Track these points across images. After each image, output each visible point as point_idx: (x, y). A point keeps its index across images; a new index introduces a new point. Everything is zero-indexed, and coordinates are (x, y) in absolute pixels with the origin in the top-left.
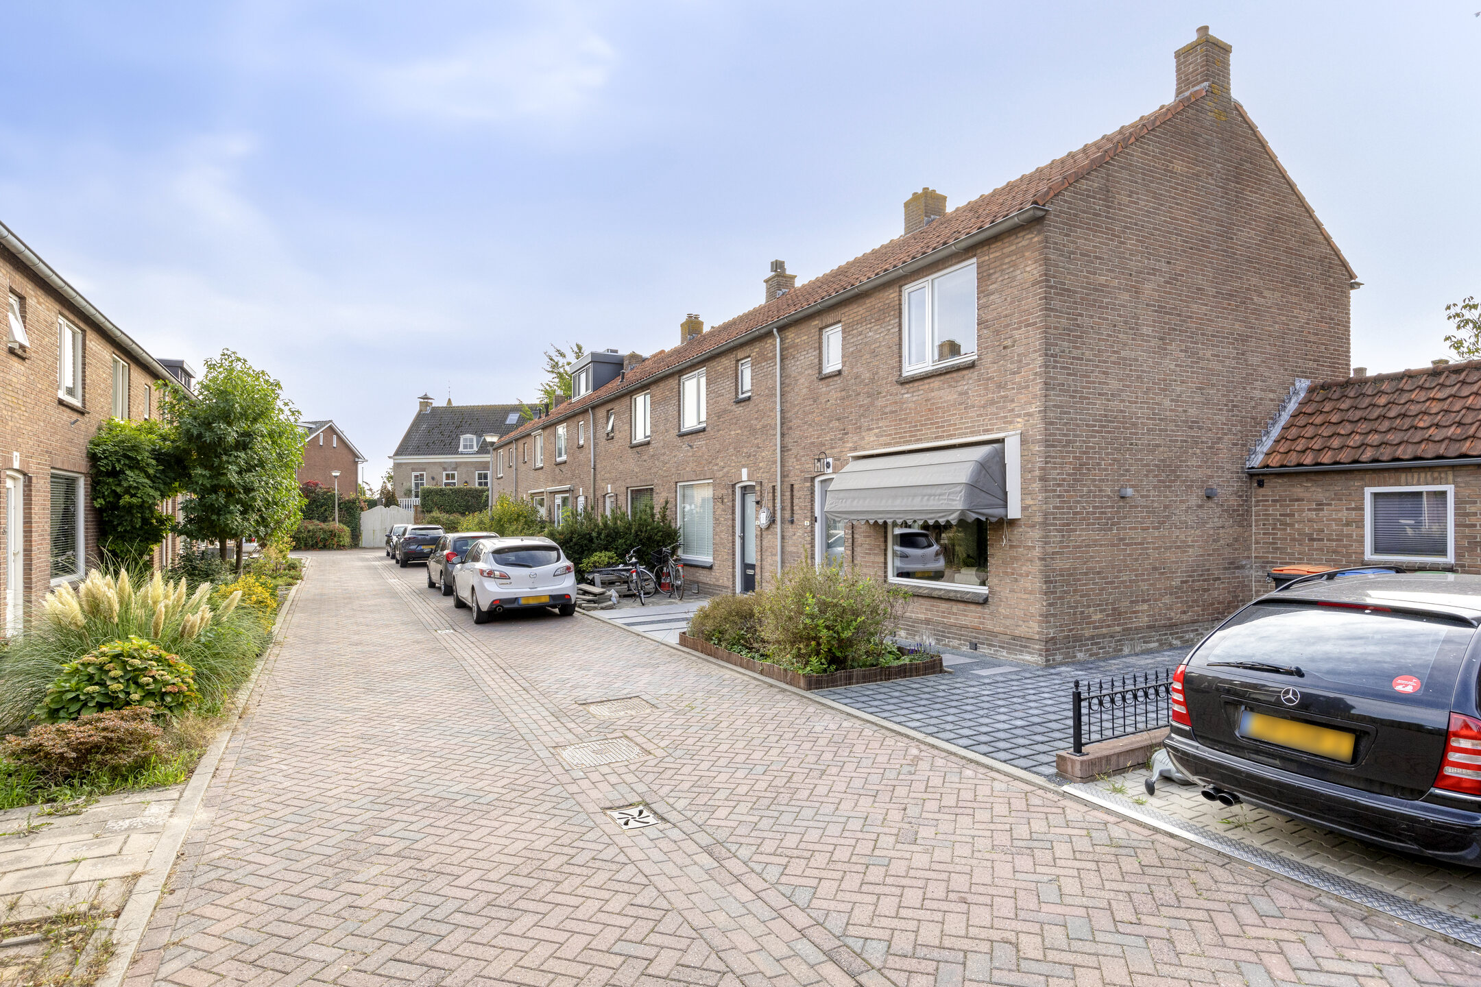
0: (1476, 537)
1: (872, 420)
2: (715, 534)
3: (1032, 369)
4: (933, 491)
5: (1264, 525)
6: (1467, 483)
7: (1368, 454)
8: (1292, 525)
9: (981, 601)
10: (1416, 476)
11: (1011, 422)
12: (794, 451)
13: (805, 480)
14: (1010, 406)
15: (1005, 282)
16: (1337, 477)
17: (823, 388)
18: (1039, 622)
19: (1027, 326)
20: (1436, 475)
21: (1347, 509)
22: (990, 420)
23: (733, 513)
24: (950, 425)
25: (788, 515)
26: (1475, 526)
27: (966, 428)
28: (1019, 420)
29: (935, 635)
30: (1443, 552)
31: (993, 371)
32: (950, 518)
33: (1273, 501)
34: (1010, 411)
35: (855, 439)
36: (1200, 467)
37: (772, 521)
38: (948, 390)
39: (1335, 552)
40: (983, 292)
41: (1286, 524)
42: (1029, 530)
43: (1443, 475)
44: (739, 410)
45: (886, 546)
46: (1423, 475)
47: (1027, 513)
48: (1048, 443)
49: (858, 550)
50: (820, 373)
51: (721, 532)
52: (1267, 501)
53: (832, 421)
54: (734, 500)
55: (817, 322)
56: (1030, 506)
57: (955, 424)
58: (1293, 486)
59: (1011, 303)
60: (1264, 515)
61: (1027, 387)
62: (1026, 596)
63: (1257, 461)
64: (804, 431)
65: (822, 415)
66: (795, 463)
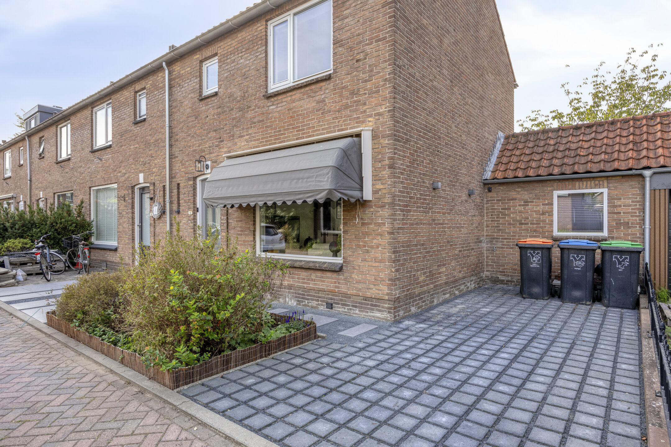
0: (620, 220)
1: (243, 129)
2: (119, 224)
3: (383, 76)
4: (301, 175)
5: (492, 215)
6: (616, 188)
7: (556, 171)
8: (509, 215)
9: (337, 269)
10: (585, 183)
11: (363, 122)
12: (180, 158)
13: (189, 179)
14: (362, 108)
15: (358, 7)
16: (536, 185)
17: (203, 107)
18: (389, 285)
19: (379, 40)
20: (597, 182)
21: (543, 205)
22: (344, 121)
23: (133, 207)
24: (310, 128)
25: (175, 208)
26: (620, 213)
28: (370, 119)
29: (296, 297)
30: (601, 229)
31: (347, 81)
32: (317, 197)
33: (497, 200)
34: (362, 113)
35: (229, 145)
36: (466, 175)
37: (163, 212)
38: (308, 100)
39: (535, 231)
40: (338, 17)
41: (506, 215)
42: (379, 209)
43: (601, 183)
44: (137, 129)
45: (255, 228)
46: (589, 183)
47: (377, 196)
48: (396, 137)
49: (231, 232)
50: (200, 96)
51: (124, 222)
52: (494, 200)
53: (210, 132)
54: (133, 198)
55: (198, 56)
56: (380, 190)
57: (314, 127)
58: (510, 191)
59: (363, 24)
60: (491, 209)
61: (378, 92)
62: (377, 264)
63: (488, 175)
64: (188, 142)
65: (202, 128)
66: (181, 167)
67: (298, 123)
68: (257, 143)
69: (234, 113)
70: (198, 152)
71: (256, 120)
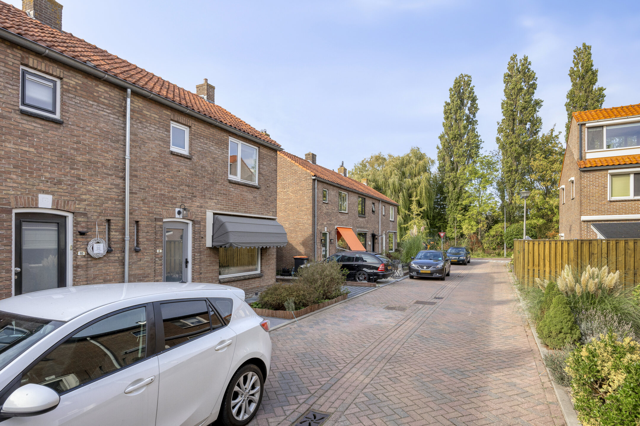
9: (261, 276)
17: (174, 160)
22: (263, 210)
24: (250, 208)
27: (256, 211)
28: (271, 213)
31: (264, 193)
34: (269, 209)
37: (108, 251)
38: (249, 194)
44: (30, 125)
53: (182, 185)
55: (169, 113)
64: (153, 184)
65: (172, 178)
66: (142, 205)
67: (245, 204)
68: (222, 207)
69: (205, 180)
70: (168, 198)
71: (222, 192)
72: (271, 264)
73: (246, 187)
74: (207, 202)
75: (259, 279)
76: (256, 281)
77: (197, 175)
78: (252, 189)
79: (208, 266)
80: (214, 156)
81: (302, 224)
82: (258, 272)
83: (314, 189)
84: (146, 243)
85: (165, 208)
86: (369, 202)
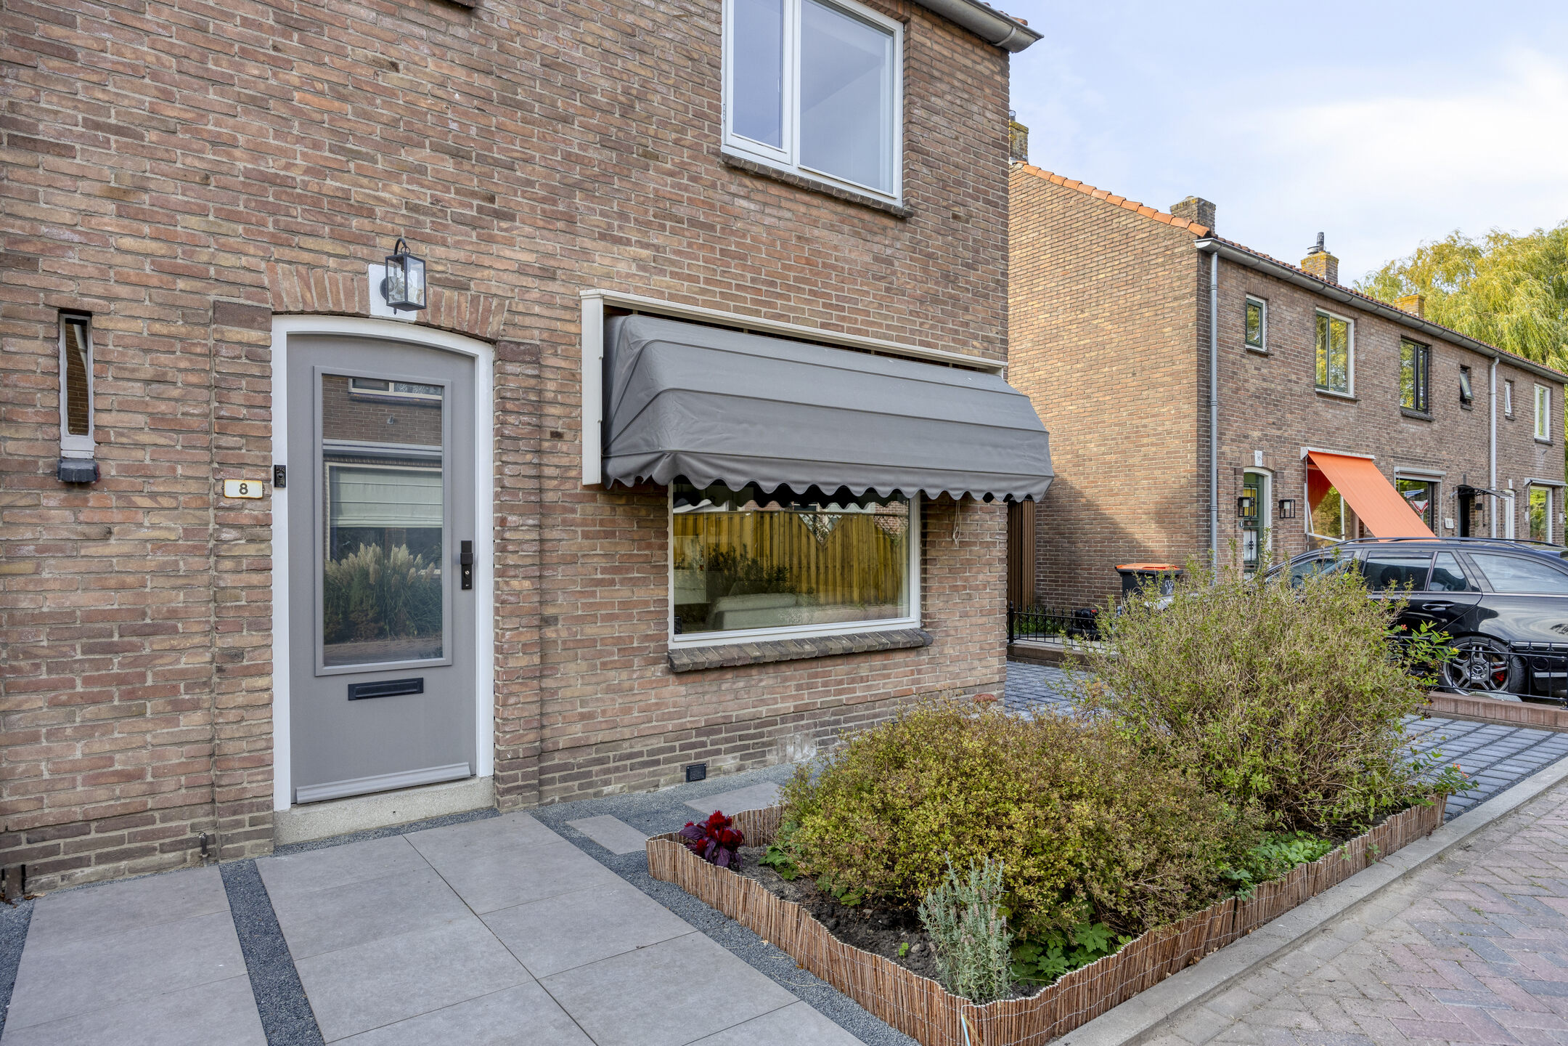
24: (858, 311)
27: (888, 327)
31: (936, 245)
34: (962, 324)
57: (868, 313)
61: (986, 297)
64: (203, 112)
65: (343, 98)
66: (110, 223)
67: (825, 285)
68: (685, 287)
69: (574, 138)
70: (314, 202)
71: (682, 211)
72: (976, 588)
73: (831, 205)
74: (585, 254)
75: (912, 657)
76: (896, 666)
77: (519, 105)
78: (867, 216)
79: (600, 583)
80: (630, 18)
81: (1154, 439)
82: (909, 619)
83: (1204, 292)
84: (145, 438)
85: (288, 253)
86: (1445, 363)
